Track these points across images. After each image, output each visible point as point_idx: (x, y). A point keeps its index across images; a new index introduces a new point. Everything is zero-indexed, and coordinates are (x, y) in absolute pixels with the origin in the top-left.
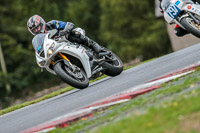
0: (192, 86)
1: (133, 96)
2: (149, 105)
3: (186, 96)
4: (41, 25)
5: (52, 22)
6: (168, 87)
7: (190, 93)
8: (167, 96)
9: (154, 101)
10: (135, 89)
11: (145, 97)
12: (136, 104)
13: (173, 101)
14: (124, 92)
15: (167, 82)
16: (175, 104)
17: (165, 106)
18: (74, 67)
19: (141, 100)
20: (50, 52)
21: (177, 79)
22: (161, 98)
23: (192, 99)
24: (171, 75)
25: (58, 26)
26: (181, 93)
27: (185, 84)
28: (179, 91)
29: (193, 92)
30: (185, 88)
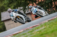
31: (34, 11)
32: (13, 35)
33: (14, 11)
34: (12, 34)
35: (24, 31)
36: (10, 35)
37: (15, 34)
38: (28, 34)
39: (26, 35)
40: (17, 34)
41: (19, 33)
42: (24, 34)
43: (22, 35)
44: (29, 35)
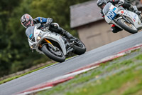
0: (97, 77)
1: (55, 84)
2: (67, 91)
3: (93, 85)
4: (30, 20)
5: (37, 18)
6: (80, 78)
7: (95, 82)
8: (79, 84)
9: (70, 88)
10: (56, 80)
11: (63, 85)
12: (57, 90)
13: (83, 88)
14: (48, 82)
15: (79, 75)
16: (85, 90)
17: (78, 92)
18: (55, 48)
19: (60, 87)
20: (39, 38)
21: (86, 72)
22: (75, 86)
23: (97, 86)
24: (82, 69)
25: (41, 21)
26: (89, 82)
27: (92, 75)
28: (87, 81)
29: (98, 81)
30: (92, 78)
31: (108, 15)
32: (99, 64)
33: (38, 21)
34: (97, 62)
35: (128, 55)
36: (93, 64)
37: (104, 62)
38: (136, 63)
39: (131, 65)
40: (111, 63)
41: (115, 59)
42: (126, 63)
43: (122, 64)
44: (139, 65)
